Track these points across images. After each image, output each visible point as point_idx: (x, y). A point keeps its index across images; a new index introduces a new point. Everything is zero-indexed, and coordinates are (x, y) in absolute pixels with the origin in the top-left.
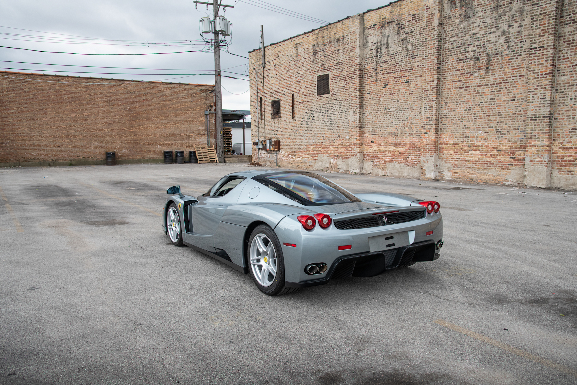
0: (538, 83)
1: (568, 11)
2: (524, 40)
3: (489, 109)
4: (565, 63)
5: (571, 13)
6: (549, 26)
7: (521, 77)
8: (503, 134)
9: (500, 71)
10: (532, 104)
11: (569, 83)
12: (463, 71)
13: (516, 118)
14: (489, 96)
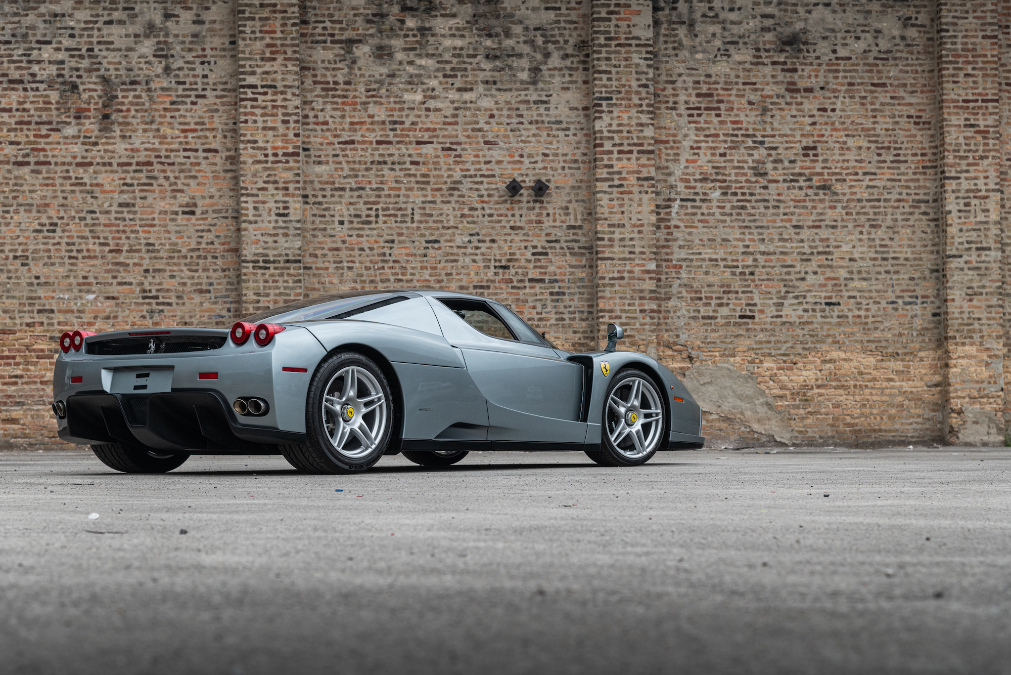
0: (266, 173)
1: (318, 12)
2: (212, 60)
3: (118, 232)
4: (319, 132)
5: (326, 19)
6: (285, 39)
7: (209, 155)
8: (163, 304)
9: (145, 131)
10: (253, 226)
11: (334, 183)
12: (25, 114)
13: (201, 261)
14: (116, 196)
